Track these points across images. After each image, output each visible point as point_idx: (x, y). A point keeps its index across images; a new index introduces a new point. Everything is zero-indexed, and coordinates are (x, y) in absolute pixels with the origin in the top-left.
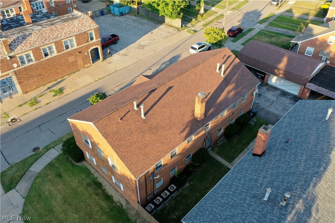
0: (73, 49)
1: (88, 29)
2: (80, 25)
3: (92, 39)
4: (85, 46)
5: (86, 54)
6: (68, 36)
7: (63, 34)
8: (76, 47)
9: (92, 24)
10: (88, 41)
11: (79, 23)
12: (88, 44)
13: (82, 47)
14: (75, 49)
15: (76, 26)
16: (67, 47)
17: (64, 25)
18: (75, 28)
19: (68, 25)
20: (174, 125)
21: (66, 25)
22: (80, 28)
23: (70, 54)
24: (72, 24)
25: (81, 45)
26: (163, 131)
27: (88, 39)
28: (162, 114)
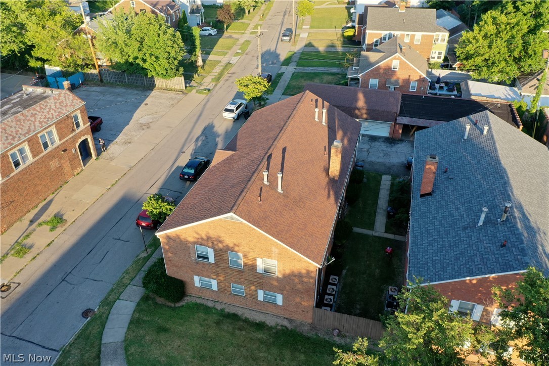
0: (54, 146)
1: (71, 109)
2: (58, 105)
3: (78, 125)
4: (70, 138)
5: (73, 151)
6: (45, 125)
7: (37, 123)
8: (58, 142)
9: (74, 101)
10: (73, 130)
11: (56, 103)
12: (74, 134)
13: (67, 141)
14: (58, 147)
15: (53, 107)
16: (46, 146)
17: (35, 109)
18: (52, 112)
19: (41, 108)
20: (316, 192)
21: (38, 108)
22: (59, 110)
23: (51, 156)
24: (47, 106)
25: (64, 138)
26: (310, 203)
27: (73, 126)
28: (296, 183)
